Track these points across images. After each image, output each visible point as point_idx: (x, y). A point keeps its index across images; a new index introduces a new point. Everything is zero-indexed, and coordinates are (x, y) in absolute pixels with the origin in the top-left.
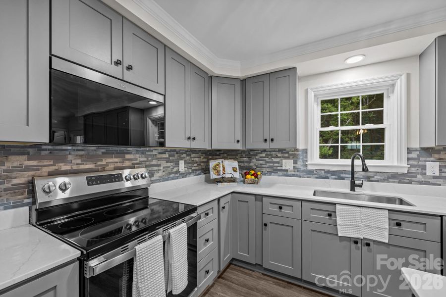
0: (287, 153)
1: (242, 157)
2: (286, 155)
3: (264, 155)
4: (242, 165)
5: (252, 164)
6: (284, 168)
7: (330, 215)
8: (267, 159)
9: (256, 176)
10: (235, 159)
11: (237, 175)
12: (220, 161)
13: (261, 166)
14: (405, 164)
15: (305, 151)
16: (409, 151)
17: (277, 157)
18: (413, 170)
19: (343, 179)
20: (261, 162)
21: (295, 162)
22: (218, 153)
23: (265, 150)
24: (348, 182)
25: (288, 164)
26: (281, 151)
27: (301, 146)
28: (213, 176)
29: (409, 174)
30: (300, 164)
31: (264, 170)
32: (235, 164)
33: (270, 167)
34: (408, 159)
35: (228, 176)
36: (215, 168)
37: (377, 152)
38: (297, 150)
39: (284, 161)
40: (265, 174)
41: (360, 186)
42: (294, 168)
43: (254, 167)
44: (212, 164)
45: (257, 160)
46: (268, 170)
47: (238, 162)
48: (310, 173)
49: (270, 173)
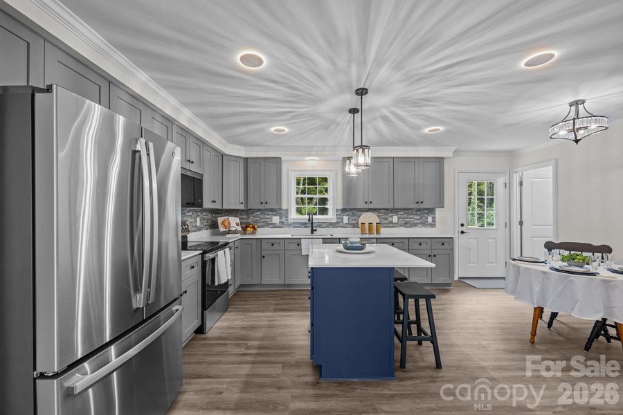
0: (276, 211)
1: (241, 214)
2: (275, 213)
3: (259, 213)
4: (242, 221)
5: (250, 220)
6: (273, 222)
7: (298, 245)
8: (261, 216)
9: (254, 229)
10: (236, 217)
11: (239, 228)
12: (226, 217)
13: (257, 221)
14: (335, 217)
15: (287, 210)
16: (337, 210)
17: (268, 215)
18: (338, 220)
19: (307, 227)
20: (258, 219)
21: (281, 218)
22: (220, 212)
23: (260, 210)
24: (310, 229)
25: (276, 220)
26: (272, 210)
27: (284, 207)
28: (222, 229)
29: (338, 223)
30: (283, 219)
31: (259, 224)
32: (237, 220)
33: (264, 222)
34: (337, 215)
35: (233, 229)
36: (223, 223)
37: (324, 211)
38: (281, 209)
39: (274, 217)
40: (259, 227)
41: (316, 230)
42: (280, 222)
43: (252, 222)
44: (220, 220)
45: (254, 217)
46: (262, 224)
47: (240, 219)
48: (289, 225)
49: (263, 226)
